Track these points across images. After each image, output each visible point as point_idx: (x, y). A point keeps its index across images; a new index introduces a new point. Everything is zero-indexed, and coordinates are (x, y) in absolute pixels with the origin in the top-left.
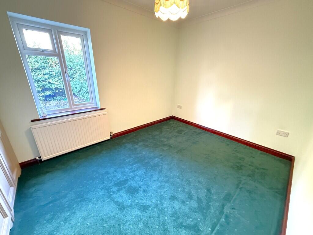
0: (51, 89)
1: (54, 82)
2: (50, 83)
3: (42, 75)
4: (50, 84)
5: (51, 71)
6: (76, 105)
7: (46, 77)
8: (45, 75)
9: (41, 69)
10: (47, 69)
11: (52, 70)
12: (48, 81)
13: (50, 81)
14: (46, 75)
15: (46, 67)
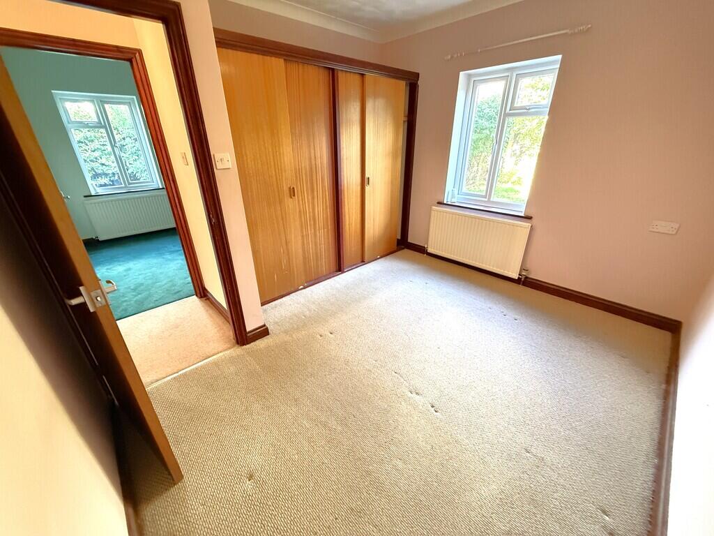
0: (106, 175)
1: (110, 163)
2: (103, 164)
3: (90, 151)
4: (104, 166)
5: (103, 145)
6: (131, 184)
7: (97, 154)
8: (94, 151)
9: (87, 142)
10: (96, 141)
11: (104, 143)
12: (99, 161)
13: (104, 161)
14: (96, 152)
15: (93, 138)
